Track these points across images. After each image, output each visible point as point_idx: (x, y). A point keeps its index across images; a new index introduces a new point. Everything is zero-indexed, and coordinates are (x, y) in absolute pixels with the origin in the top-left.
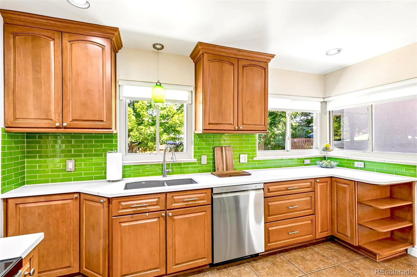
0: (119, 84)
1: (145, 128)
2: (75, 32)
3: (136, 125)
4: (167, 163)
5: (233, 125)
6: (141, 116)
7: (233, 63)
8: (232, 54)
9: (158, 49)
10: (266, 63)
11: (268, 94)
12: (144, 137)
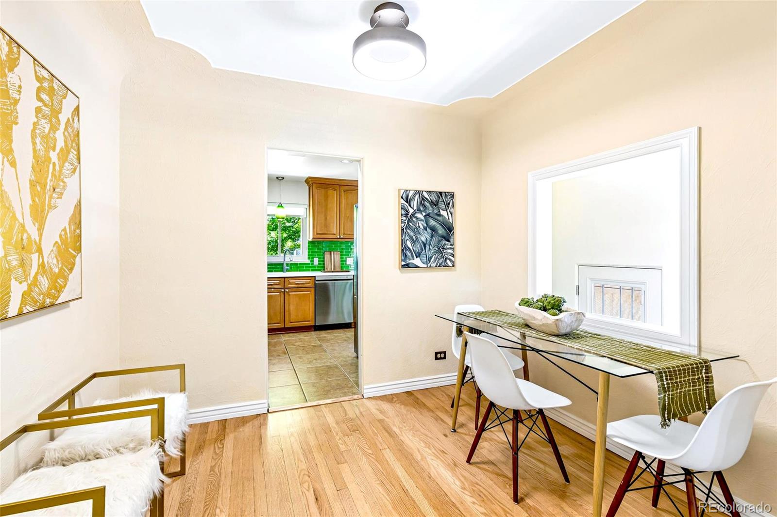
4: (286, 262)
5: (336, 235)
7: (336, 189)
8: (335, 182)
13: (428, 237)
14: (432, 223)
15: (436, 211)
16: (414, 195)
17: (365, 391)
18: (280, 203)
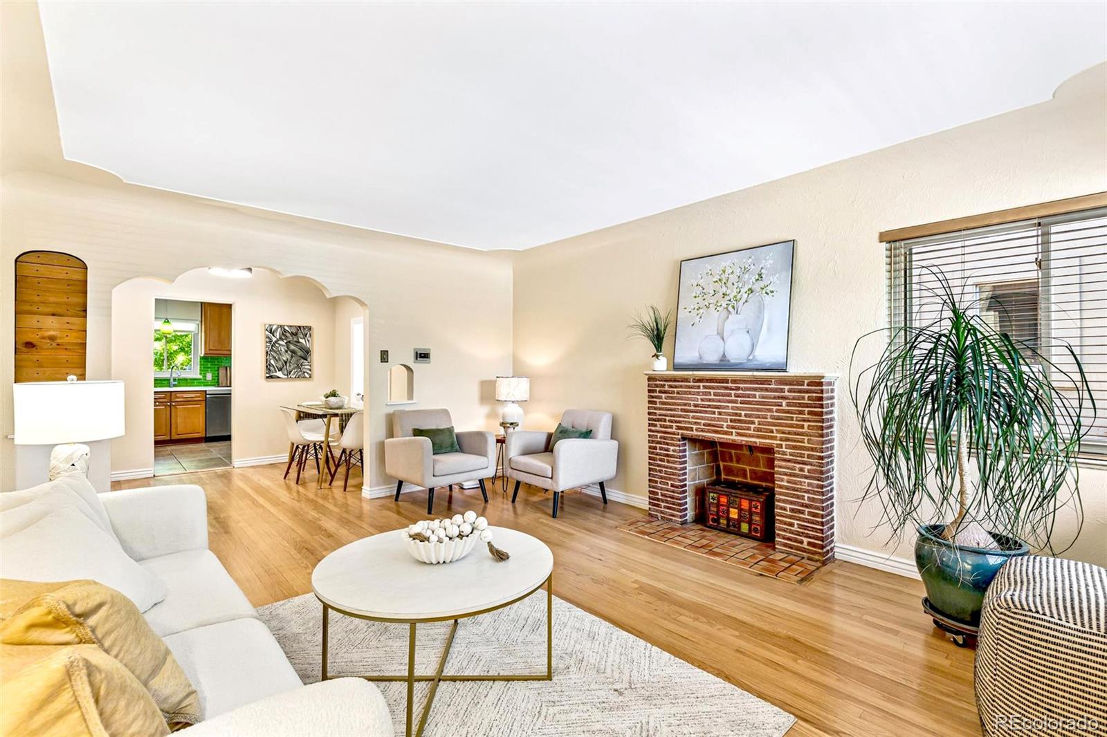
13: (289, 357)
14: (292, 347)
15: (295, 339)
16: (277, 329)
17: (235, 463)
18: (167, 319)
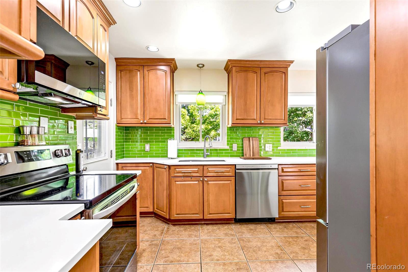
0: (175, 94)
1: (196, 126)
2: (151, 65)
3: (190, 124)
4: (207, 148)
5: (256, 120)
6: (194, 115)
7: (256, 71)
8: (256, 65)
9: (201, 67)
10: (287, 68)
11: (288, 93)
12: (196, 134)
